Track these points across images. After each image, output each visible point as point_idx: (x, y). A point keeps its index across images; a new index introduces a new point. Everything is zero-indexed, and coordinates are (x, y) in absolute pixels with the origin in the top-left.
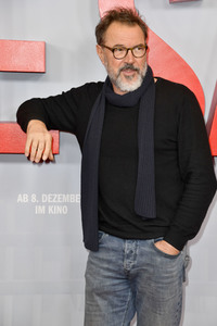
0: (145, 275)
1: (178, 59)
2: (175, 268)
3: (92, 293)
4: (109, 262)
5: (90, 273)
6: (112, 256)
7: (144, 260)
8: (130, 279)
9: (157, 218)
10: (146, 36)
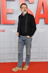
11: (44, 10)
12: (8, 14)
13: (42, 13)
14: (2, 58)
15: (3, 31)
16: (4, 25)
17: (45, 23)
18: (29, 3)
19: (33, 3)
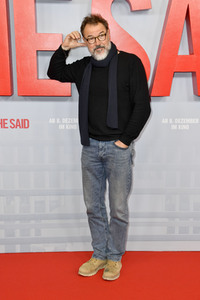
1: (136, 42)
7: (109, 151)
11: (194, 40)
13: (184, 50)
14: (18, 235)
15: (23, 124)
16: (26, 100)
17: (195, 93)
18: (132, 11)
19: (147, 10)
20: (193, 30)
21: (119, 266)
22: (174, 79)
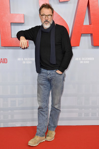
0: (53, 80)
1: (62, 19)
2: (61, 77)
3: (39, 84)
4: (44, 76)
5: (38, 79)
6: (44, 75)
7: (53, 75)
8: (49, 80)
9: (57, 64)
10: (53, 13)
11: (92, 17)
12: (13, 25)
13: (86, 22)
14: (2, 118)
15: (4, 61)
16: (5, 49)
17: (92, 45)
18: (60, 2)
19: (68, 1)
20: (91, 12)
21: (54, 133)
22: (81, 38)
